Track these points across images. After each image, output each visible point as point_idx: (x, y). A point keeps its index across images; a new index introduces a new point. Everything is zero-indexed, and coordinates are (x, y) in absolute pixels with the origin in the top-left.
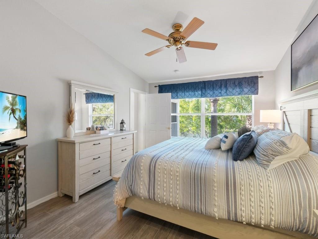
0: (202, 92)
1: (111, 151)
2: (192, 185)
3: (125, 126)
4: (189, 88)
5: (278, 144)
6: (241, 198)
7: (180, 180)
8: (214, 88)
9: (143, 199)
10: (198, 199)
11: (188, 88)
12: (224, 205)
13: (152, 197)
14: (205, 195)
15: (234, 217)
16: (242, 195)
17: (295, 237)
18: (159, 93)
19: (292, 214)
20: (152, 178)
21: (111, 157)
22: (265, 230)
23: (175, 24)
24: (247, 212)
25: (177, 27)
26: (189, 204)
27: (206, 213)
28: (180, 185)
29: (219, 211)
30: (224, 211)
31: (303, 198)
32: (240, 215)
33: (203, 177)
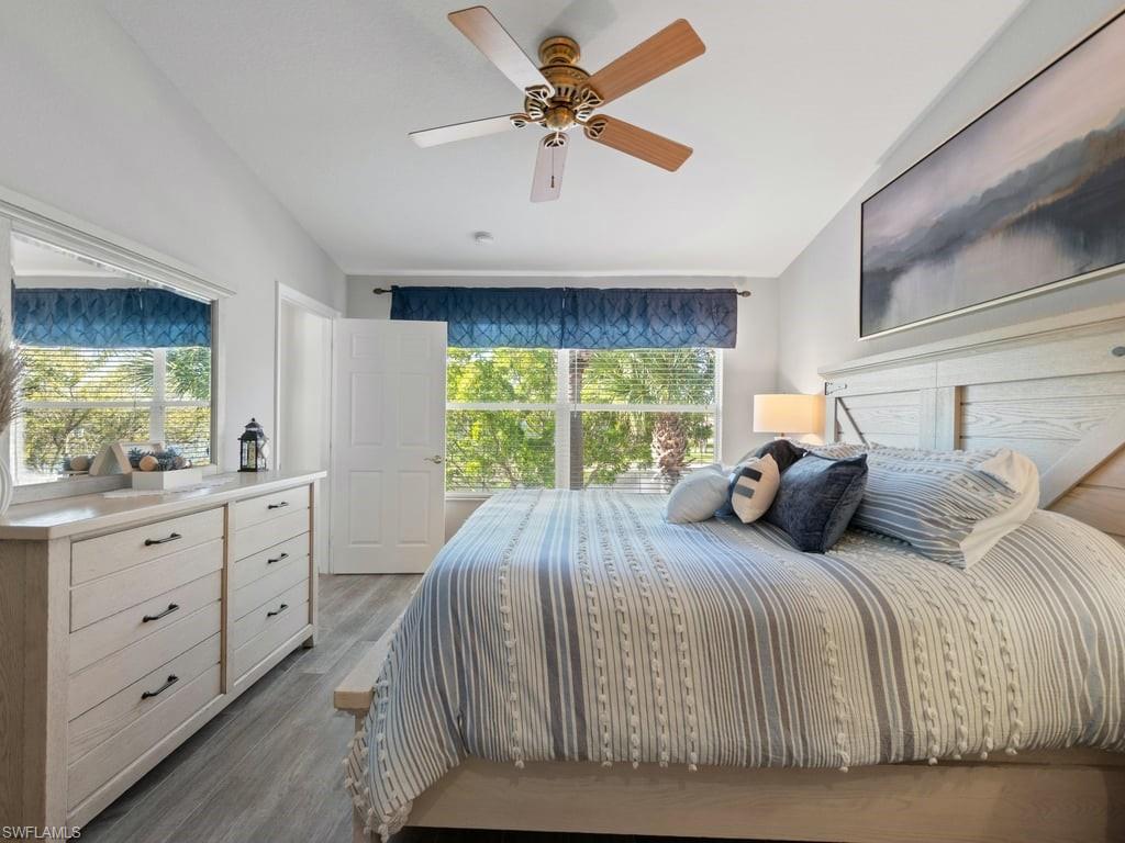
0: (563, 328)
1: (224, 572)
2: (745, 660)
3: (266, 450)
4: (515, 309)
5: (971, 484)
6: (920, 677)
7: (694, 650)
8: (604, 316)
9: (522, 765)
10: (773, 714)
11: (512, 308)
12: (868, 715)
13: (571, 749)
14: (797, 689)
15: (902, 748)
16: (920, 666)
17: (1048, 764)
18: (392, 318)
19: (1067, 695)
20: (565, 666)
21: (223, 600)
22: (975, 769)
23: (551, 38)
24: (944, 722)
25: (558, 47)
26: (742, 742)
27: (806, 761)
28: (696, 670)
29: (853, 740)
30: (871, 734)
31: (1086, 640)
32: (924, 736)
33: (782, 623)
